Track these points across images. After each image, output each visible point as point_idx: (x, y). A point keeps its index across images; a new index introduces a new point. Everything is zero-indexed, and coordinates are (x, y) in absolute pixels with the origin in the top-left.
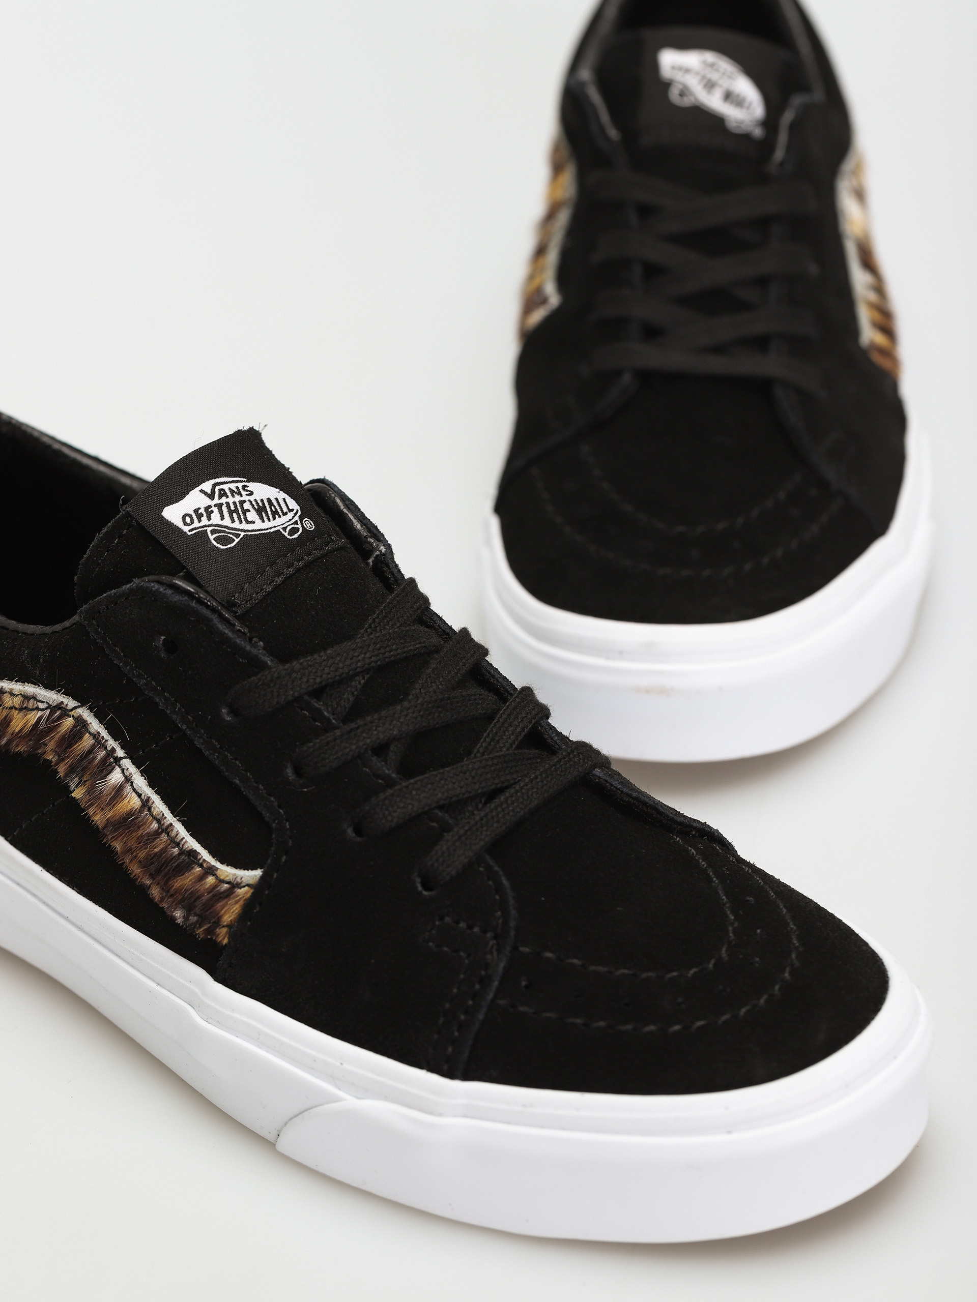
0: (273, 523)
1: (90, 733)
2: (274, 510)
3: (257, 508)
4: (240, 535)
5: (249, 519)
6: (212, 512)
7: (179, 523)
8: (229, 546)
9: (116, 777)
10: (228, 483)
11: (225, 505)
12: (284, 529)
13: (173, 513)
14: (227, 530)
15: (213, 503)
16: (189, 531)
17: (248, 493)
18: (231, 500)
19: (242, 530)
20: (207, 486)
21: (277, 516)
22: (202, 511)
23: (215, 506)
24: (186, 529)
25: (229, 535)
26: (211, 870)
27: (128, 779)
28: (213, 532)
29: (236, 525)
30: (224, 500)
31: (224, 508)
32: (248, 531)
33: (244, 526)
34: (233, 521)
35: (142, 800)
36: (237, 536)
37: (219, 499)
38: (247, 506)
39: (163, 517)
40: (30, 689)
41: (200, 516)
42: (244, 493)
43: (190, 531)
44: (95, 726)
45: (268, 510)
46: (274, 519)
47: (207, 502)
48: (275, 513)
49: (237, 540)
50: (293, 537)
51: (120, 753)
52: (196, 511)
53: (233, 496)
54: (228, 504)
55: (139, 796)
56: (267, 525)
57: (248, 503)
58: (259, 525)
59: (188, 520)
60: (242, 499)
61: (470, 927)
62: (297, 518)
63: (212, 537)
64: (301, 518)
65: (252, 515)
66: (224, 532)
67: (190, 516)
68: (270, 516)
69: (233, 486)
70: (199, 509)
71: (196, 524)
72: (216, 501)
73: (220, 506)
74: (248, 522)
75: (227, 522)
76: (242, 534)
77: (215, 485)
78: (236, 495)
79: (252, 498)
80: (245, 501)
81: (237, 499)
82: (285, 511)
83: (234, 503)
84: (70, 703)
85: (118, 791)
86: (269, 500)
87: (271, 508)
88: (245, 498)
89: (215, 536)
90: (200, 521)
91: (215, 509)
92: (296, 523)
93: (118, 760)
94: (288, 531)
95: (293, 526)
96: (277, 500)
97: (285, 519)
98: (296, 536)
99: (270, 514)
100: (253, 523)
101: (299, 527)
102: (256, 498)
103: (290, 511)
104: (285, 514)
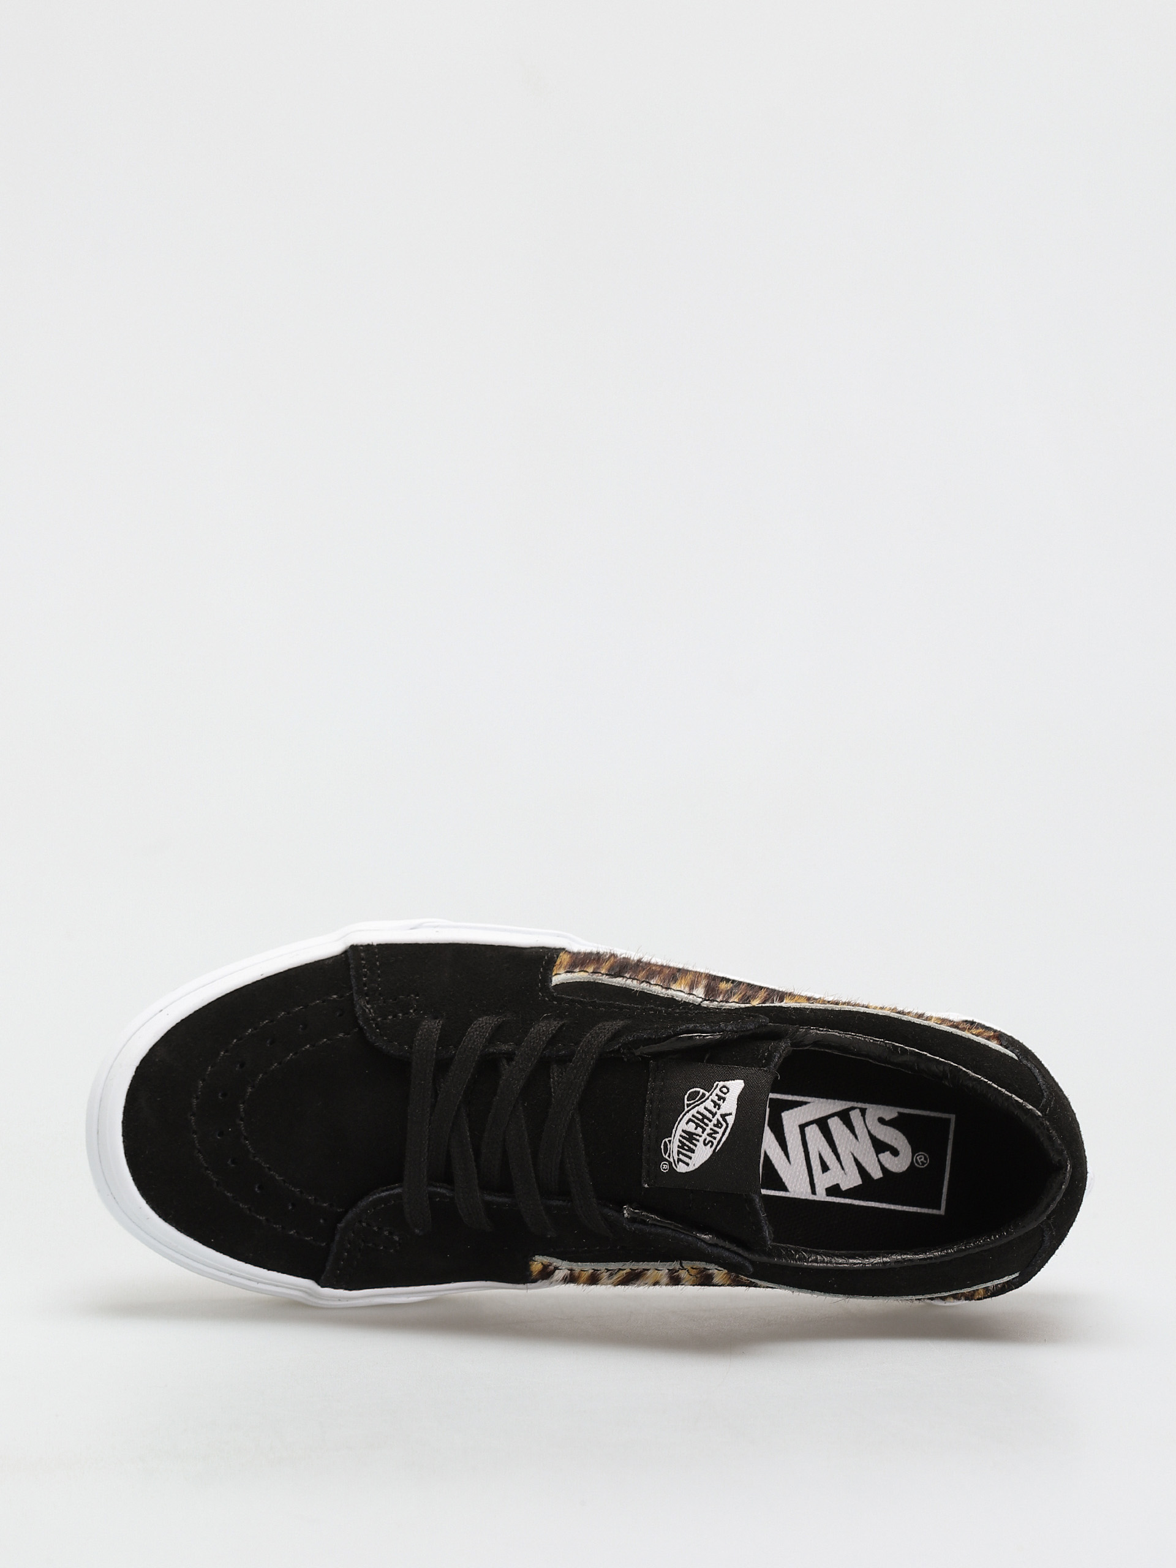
0: (677, 1137)
2: (686, 1148)
3: (694, 1136)
4: (687, 1107)
5: (690, 1123)
6: (715, 1107)
7: (728, 1083)
8: (687, 1094)
10: (722, 1135)
11: (711, 1118)
12: (670, 1141)
13: (736, 1086)
14: (697, 1103)
15: (719, 1113)
16: (718, 1085)
17: (706, 1142)
18: (711, 1125)
19: (688, 1112)
20: (731, 1120)
21: (680, 1145)
22: (721, 1102)
23: (716, 1113)
24: (721, 1084)
25: (693, 1101)
28: (704, 1095)
29: (694, 1112)
30: (714, 1121)
31: (710, 1116)
32: (685, 1114)
33: (689, 1116)
34: (698, 1112)
36: (688, 1105)
37: (718, 1120)
38: (699, 1130)
39: (740, 1079)
42: (709, 1139)
45: (687, 1143)
46: (680, 1141)
47: (723, 1111)
48: (683, 1146)
49: (686, 1102)
50: (663, 1144)
52: (724, 1099)
53: (711, 1129)
54: (710, 1121)
55: (674, 990)
56: (679, 1132)
57: (701, 1134)
58: (683, 1125)
59: (725, 1090)
60: (706, 1133)
62: (672, 1160)
63: (702, 1091)
64: (670, 1163)
65: (691, 1127)
66: (697, 1101)
67: (725, 1094)
68: (683, 1140)
69: (718, 1136)
70: (723, 1102)
71: (717, 1091)
72: (718, 1116)
73: (714, 1115)
74: (690, 1120)
75: (701, 1108)
76: (686, 1109)
77: (727, 1124)
78: (711, 1132)
79: (701, 1140)
80: (703, 1133)
81: (708, 1130)
82: (680, 1155)
83: (707, 1125)
86: (693, 1151)
87: (687, 1146)
88: (705, 1135)
89: (701, 1094)
90: (717, 1095)
91: (714, 1110)
92: (669, 1156)
94: (668, 1143)
95: (668, 1152)
96: (690, 1158)
97: (676, 1149)
98: (662, 1147)
99: (685, 1141)
100: (687, 1123)
101: (666, 1157)
102: (700, 1144)
103: (679, 1160)
104: (679, 1153)
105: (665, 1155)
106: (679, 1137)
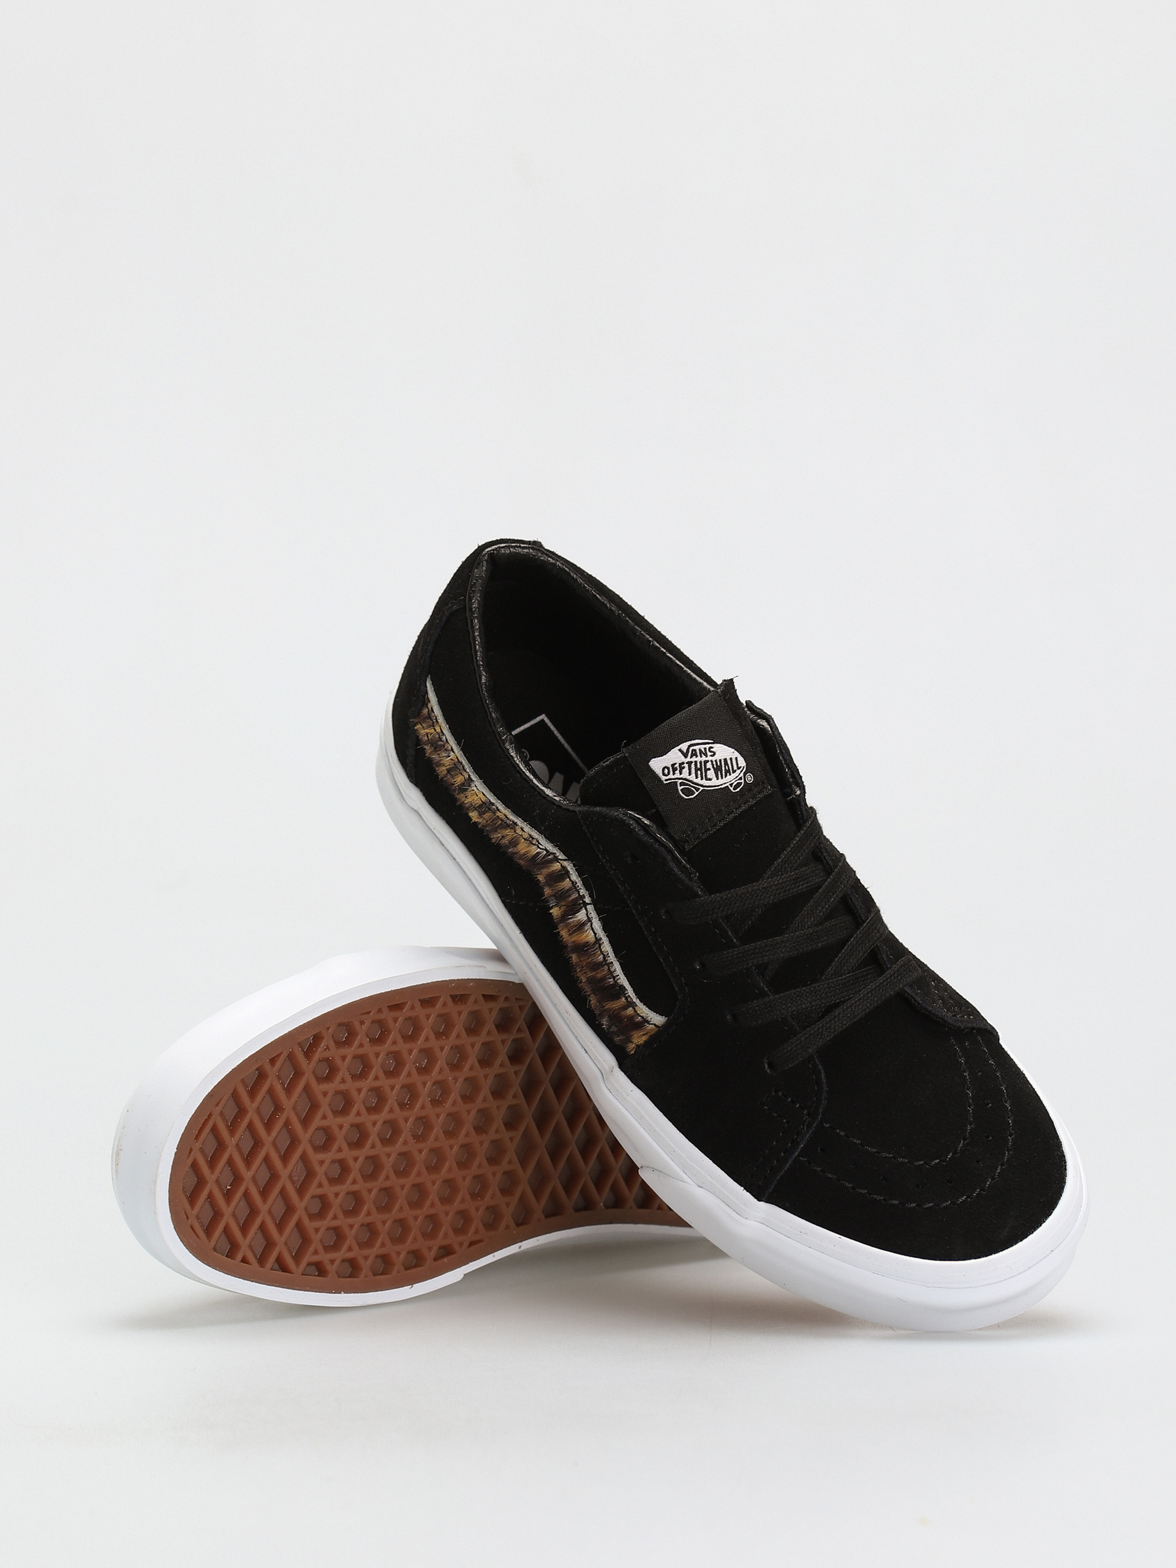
0: (725, 780)
1: (570, 880)
2: (727, 768)
3: (715, 766)
4: (699, 789)
5: (708, 777)
6: (684, 768)
7: (659, 772)
8: (690, 797)
9: (581, 916)
10: (699, 744)
11: (693, 764)
12: (731, 785)
13: (657, 764)
14: (691, 784)
15: (685, 760)
17: (712, 754)
18: (699, 759)
19: (702, 786)
20: (684, 746)
21: (728, 774)
22: (677, 765)
23: (687, 763)
24: (663, 778)
25: (692, 788)
26: (632, 1004)
27: (589, 920)
28: (681, 784)
29: (698, 781)
30: (694, 759)
31: (693, 766)
32: (706, 786)
33: (704, 782)
34: (697, 777)
35: (596, 938)
36: (697, 790)
37: (691, 757)
38: (709, 765)
39: (650, 767)
40: (535, 834)
41: (674, 770)
42: (709, 754)
43: (666, 780)
44: (574, 877)
45: (723, 768)
46: (726, 776)
47: (683, 759)
48: (728, 772)
49: (697, 793)
50: (736, 791)
51: (588, 900)
52: (673, 765)
53: (701, 757)
54: (696, 762)
55: (595, 934)
56: (720, 781)
57: (710, 763)
58: (715, 782)
59: (666, 771)
60: (707, 759)
61: (793, 1102)
62: (742, 775)
63: (680, 788)
64: (745, 774)
65: (711, 774)
66: (687, 785)
67: (668, 768)
68: (724, 774)
69: (702, 747)
70: (675, 764)
71: (671, 776)
72: (688, 759)
73: (690, 763)
74: (707, 779)
75: (692, 777)
76: (702, 788)
77: (690, 746)
78: (703, 755)
79: (713, 759)
80: (708, 761)
81: (704, 758)
82: (735, 769)
83: (701, 762)
84: (561, 856)
85: (581, 926)
86: (725, 760)
87: (725, 767)
88: (709, 758)
89: (682, 787)
90: (674, 774)
91: (686, 765)
92: (741, 779)
93: (585, 904)
94: (733, 786)
95: (738, 781)
96: (731, 759)
97: (734, 775)
98: (738, 790)
99: (724, 771)
100: (710, 780)
101: (742, 781)
102: (717, 757)
103: (739, 768)
104: (734, 772)
105: (741, 783)
106: (724, 779)
